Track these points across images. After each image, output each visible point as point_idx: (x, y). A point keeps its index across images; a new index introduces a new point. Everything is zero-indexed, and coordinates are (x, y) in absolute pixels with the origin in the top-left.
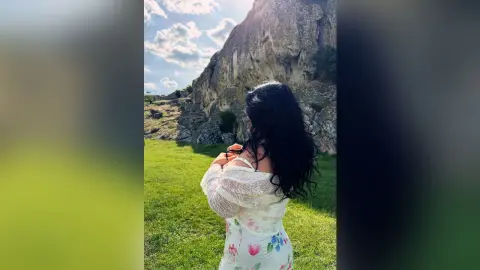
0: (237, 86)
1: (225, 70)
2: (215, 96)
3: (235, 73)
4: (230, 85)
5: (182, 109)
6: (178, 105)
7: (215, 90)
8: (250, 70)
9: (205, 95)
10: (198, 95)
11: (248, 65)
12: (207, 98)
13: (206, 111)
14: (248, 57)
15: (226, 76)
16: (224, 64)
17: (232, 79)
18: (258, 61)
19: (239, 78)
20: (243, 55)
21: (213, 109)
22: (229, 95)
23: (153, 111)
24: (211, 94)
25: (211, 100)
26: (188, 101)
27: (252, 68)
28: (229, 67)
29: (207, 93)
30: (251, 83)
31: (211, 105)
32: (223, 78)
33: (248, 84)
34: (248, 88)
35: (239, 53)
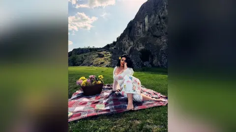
0: (147, 35)
1: (140, 28)
2: (132, 43)
3: (147, 28)
4: (142, 36)
5: (112, 52)
6: (109, 51)
7: (132, 40)
8: (157, 24)
9: (125, 44)
10: (121, 45)
11: (156, 21)
12: (127, 45)
13: (126, 52)
14: (157, 17)
15: (140, 31)
16: (138, 25)
17: (144, 32)
18: (164, 18)
19: (149, 30)
20: (153, 17)
21: (131, 51)
22: (143, 41)
23: (99, 54)
24: (129, 43)
25: (129, 46)
26: (114, 48)
27: (159, 23)
28: (141, 26)
29: (127, 43)
30: (157, 33)
31: (130, 48)
32: (138, 32)
33: (155, 33)
34: (155, 36)
35: (150, 17)
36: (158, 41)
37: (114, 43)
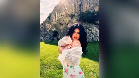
0: (57, 23)
1: (53, 18)
2: (51, 26)
3: (57, 19)
4: (55, 23)
7: (51, 24)
8: (61, 18)
10: (45, 26)
11: (60, 17)
13: (48, 31)
15: (54, 20)
16: (53, 16)
17: (56, 21)
18: (63, 16)
19: (58, 21)
20: (59, 14)
21: (50, 30)
22: (55, 26)
24: (49, 26)
26: (42, 28)
27: (62, 18)
29: (48, 25)
30: (62, 22)
32: (53, 21)
34: (61, 24)
35: (58, 13)
36: (61, 27)
37: (42, 24)
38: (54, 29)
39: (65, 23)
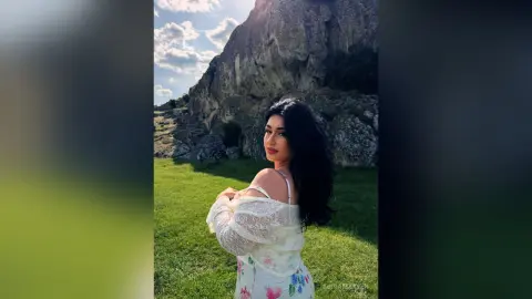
0: (240, 93)
1: (226, 75)
2: (216, 105)
4: (232, 93)
5: (177, 121)
6: (172, 117)
7: (216, 97)
8: (254, 76)
9: (204, 105)
10: (196, 105)
11: (252, 70)
12: (207, 108)
13: (207, 122)
14: (252, 62)
15: (228, 83)
16: (225, 69)
17: (235, 87)
18: (263, 67)
19: (242, 85)
20: (246, 59)
21: (214, 121)
22: (232, 104)
24: (210, 103)
25: (212, 110)
26: (185, 112)
27: (257, 74)
28: (230, 73)
29: (207, 102)
30: (256, 91)
31: (212, 115)
32: (224, 85)
33: (253, 92)
34: (254, 97)
35: (242, 58)
36: (255, 108)
37: (186, 98)
38: (228, 118)
39: (271, 95)
